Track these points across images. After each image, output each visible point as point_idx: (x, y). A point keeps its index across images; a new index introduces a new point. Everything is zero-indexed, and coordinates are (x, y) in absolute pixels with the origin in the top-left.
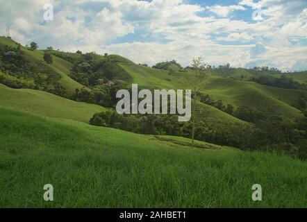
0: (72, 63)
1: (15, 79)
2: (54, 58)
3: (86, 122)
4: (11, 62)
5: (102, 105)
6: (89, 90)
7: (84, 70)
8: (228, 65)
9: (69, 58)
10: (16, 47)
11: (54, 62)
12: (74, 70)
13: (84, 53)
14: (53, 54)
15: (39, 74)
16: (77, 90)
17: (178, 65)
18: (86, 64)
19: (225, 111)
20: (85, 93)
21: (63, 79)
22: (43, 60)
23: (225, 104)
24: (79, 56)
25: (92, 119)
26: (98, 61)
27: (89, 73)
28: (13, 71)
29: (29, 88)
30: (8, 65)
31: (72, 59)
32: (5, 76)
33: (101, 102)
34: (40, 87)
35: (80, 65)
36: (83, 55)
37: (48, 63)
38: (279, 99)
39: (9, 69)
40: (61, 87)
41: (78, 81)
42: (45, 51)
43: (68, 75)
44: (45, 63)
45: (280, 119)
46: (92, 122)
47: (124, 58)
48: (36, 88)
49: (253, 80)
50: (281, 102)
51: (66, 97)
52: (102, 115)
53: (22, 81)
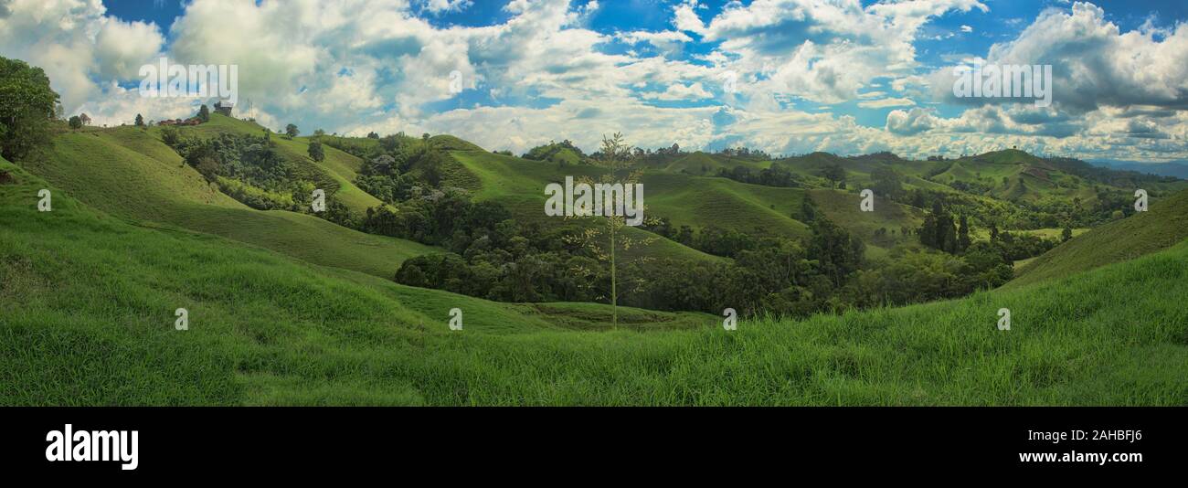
0: (360, 157)
1: (261, 192)
2: (327, 150)
3: (390, 279)
4: (255, 163)
5: (421, 241)
6: (392, 209)
7: (384, 170)
8: (676, 147)
9: (353, 148)
10: (263, 135)
11: (328, 158)
12: (365, 171)
13: (382, 135)
14: (327, 143)
15: (301, 181)
16: (370, 211)
17: (577, 151)
18: (387, 159)
19: (679, 240)
20: (387, 216)
21: (343, 190)
22: (307, 155)
23: (676, 225)
24: (373, 143)
25: (399, 270)
26: (409, 151)
27: (393, 177)
28: (258, 178)
29: (284, 208)
30: (250, 169)
31: (360, 150)
32: (245, 188)
33: (419, 234)
34: (302, 207)
35: (375, 160)
36: (381, 141)
37: (317, 160)
38: (772, 207)
39: (252, 175)
40: (341, 206)
41: (372, 193)
42: (311, 138)
43: (354, 182)
44: (311, 161)
45: (778, 245)
46: (399, 277)
47: (462, 142)
48: (295, 209)
49: (724, 174)
50: (775, 212)
51: (349, 226)
52: (421, 263)
53: (272, 195)
